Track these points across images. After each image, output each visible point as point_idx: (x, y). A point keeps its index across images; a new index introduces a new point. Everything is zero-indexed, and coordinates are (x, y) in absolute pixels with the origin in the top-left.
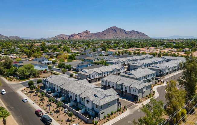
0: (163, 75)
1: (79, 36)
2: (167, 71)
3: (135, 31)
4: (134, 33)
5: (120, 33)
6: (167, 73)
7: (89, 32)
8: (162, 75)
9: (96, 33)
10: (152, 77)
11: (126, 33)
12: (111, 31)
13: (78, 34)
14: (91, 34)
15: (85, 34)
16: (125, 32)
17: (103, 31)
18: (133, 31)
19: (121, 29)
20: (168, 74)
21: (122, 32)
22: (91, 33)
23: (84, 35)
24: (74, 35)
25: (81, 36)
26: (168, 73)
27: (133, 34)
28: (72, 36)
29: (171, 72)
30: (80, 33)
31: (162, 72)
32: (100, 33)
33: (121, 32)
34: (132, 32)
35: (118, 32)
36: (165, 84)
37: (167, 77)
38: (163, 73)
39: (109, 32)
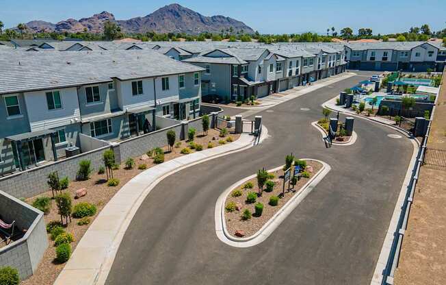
0: (249, 92)
1: (84, 25)
2: (271, 76)
3: (224, 17)
4: (222, 22)
5: (189, 21)
6: (273, 87)
7: (112, 15)
8: (246, 95)
9: (131, 20)
10: (175, 99)
11: (202, 21)
12: (166, 14)
13: (80, 21)
14: (118, 21)
15: (100, 21)
16: (201, 18)
17: (148, 16)
18: (219, 17)
19: (192, 11)
20: (275, 91)
21: (194, 19)
22: (116, 19)
23: (98, 25)
24: (70, 22)
25: (90, 27)
26: (275, 83)
27: (219, 24)
28: (63, 25)
29: (290, 83)
30: (86, 19)
31: (246, 76)
32: (139, 19)
33: (191, 18)
34: (218, 19)
35: (185, 18)
36: (244, 142)
37: (268, 103)
38: (251, 83)
39: (163, 19)
